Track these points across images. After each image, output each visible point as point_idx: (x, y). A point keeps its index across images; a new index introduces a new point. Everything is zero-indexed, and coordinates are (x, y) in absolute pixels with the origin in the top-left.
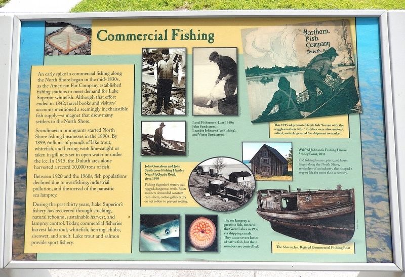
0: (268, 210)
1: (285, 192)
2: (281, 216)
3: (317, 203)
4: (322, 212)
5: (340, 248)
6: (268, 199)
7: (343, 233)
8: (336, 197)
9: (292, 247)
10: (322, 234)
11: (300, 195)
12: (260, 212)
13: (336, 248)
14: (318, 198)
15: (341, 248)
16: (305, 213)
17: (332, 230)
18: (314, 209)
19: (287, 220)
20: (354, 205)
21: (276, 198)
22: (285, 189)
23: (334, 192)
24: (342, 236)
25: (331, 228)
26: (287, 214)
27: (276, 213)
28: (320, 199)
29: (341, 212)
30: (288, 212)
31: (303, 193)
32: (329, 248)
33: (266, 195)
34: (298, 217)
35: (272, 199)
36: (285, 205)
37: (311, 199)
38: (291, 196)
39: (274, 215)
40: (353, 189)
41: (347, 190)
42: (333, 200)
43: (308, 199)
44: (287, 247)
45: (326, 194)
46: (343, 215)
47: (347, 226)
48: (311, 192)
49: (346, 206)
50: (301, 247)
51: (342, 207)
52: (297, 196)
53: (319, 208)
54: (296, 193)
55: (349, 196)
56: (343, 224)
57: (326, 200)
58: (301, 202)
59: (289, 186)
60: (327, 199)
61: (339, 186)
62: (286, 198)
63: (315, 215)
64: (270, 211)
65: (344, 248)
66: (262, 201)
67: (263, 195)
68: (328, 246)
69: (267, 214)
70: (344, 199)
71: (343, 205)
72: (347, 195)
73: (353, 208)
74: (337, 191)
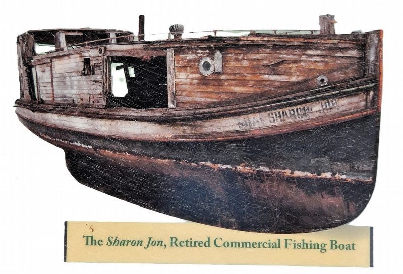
0: (58, 105)
1: (123, 37)
2: (103, 127)
3: (242, 82)
4: (258, 116)
5: (316, 246)
6: (60, 66)
7: (332, 193)
8: (313, 60)
9: (140, 243)
10: (254, 193)
11: (178, 51)
12: (28, 114)
13: (304, 246)
14: (245, 64)
15: (322, 248)
16: (196, 117)
17: (290, 180)
18: (228, 103)
19: (128, 142)
20: (377, 89)
21: (87, 62)
22: (124, 28)
23: (306, 42)
24: (328, 201)
25: (288, 172)
26: (128, 119)
27: (87, 115)
28: (255, 68)
29: (329, 113)
30: (132, 112)
31: (193, 44)
32: (277, 246)
33: (52, 48)
34: (167, 133)
35: (74, 63)
36: (120, 89)
37: (219, 67)
38: (145, 56)
39: (80, 124)
40: (379, 33)
41: (355, 35)
42: (302, 71)
43: (207, 66)
44: (123, 243)
45: (276, 47)
46: (336, 127)
47: (347, 166)
48: (220, 39)
49: (349, 95)
50: (174, 242)
51: (334, 96)
52: (170, 54)
53: (247, 98)
54: (167, 42)
55: (363, 59)
56: (334, 160)
57: (274, 69)
58: (182, 76)
59: (142, 18)
60: (282, 68)
61: (328, 21)
62: (126, 61)
63: (229, 125)
64: (67, 108)
65: (334, 245)
66: (37, 71)
67: (41, 49)
68: (273, 237)
69: (54, 119)
70: (342, 68)
71: (337, 89)
72: (354, 53)
73: (375, 104)
74: (319, 37)
